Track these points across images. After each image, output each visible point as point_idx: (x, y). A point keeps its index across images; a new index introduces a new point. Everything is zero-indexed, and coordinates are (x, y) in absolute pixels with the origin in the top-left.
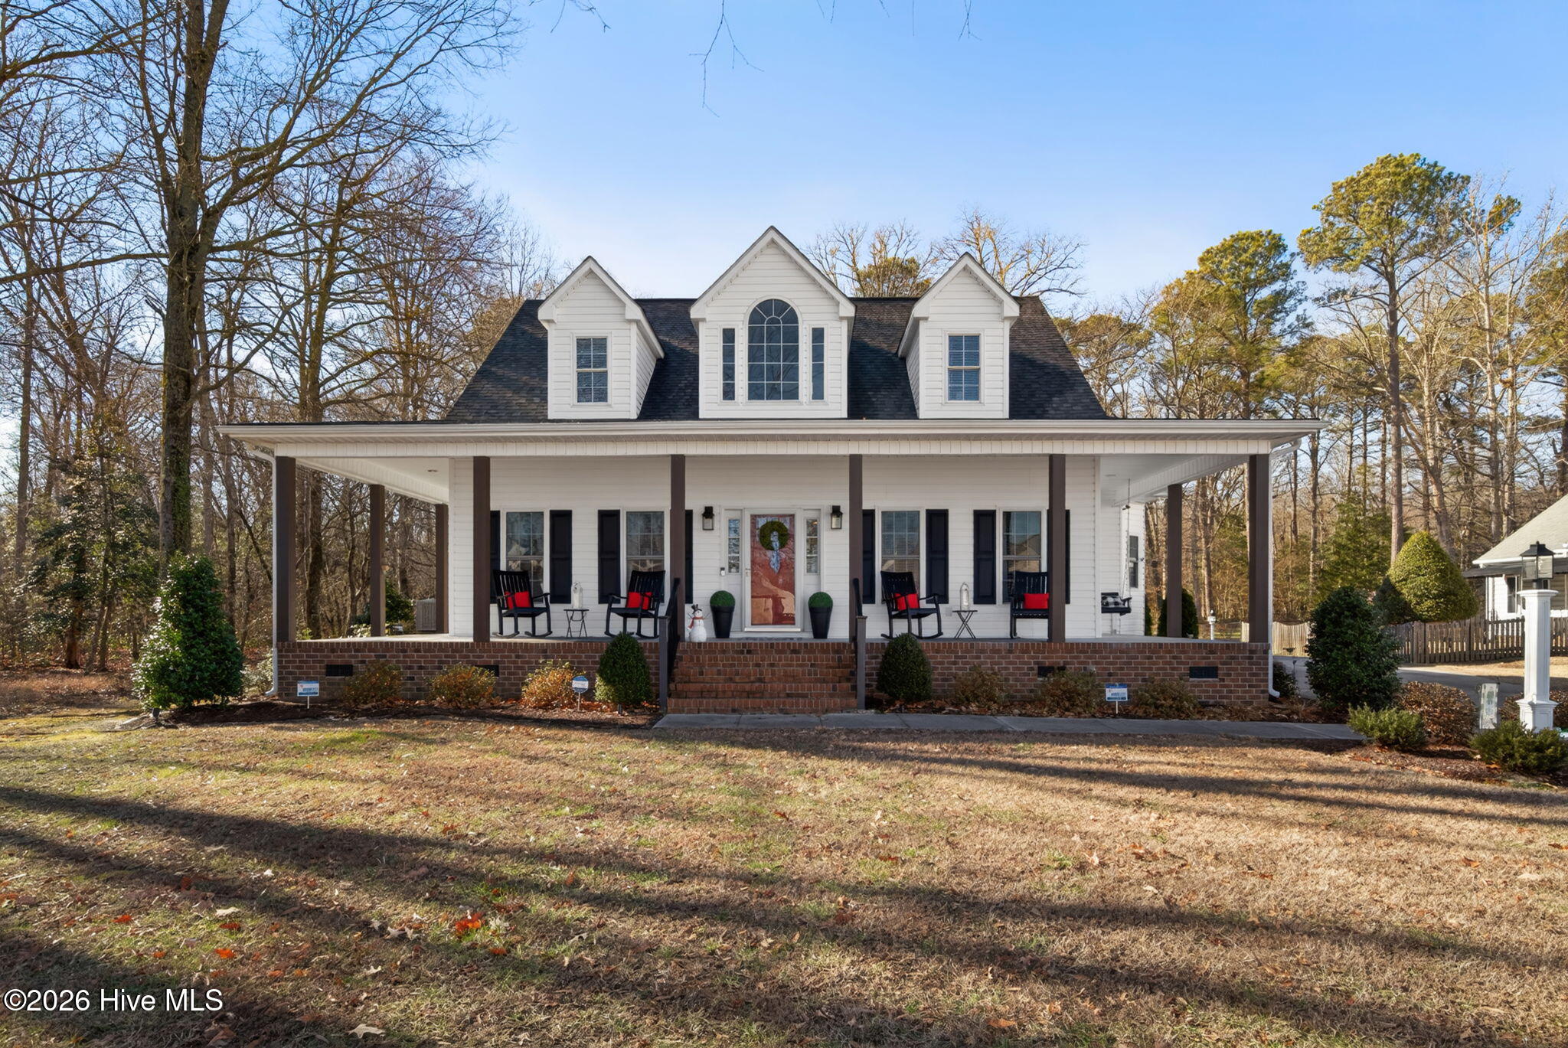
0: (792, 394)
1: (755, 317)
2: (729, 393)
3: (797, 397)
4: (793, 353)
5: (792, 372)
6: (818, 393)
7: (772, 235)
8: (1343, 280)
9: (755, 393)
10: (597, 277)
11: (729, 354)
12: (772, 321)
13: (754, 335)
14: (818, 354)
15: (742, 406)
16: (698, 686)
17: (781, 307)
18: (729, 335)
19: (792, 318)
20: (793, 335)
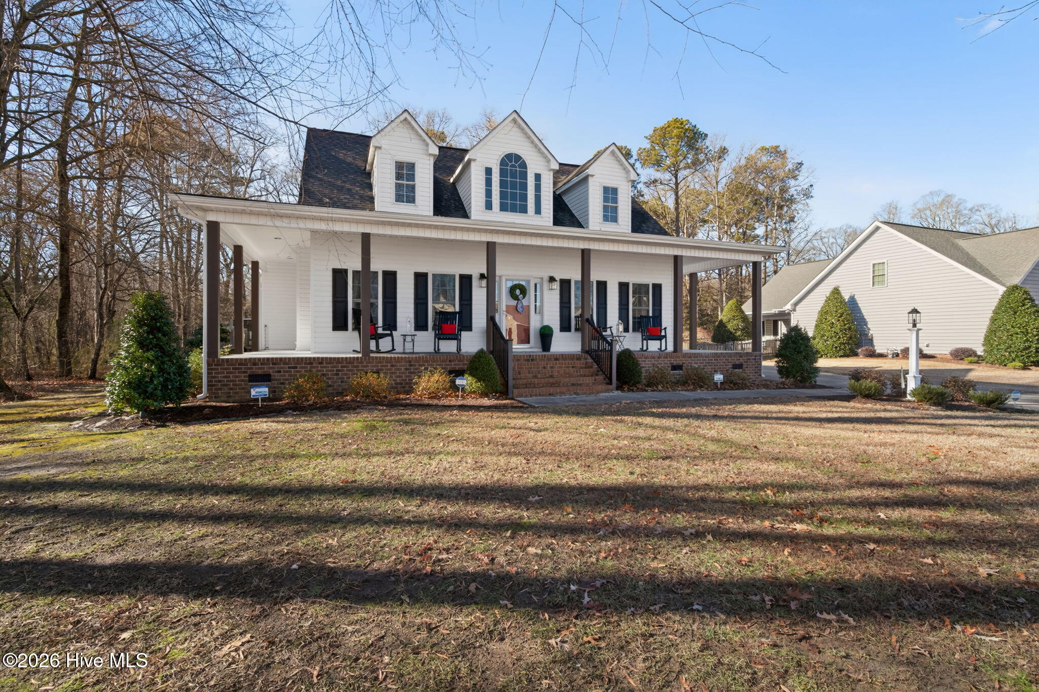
0: (524, 210)
1: (503, 163)
2: (489, 206)
3: (526, 212)
4: (524, 187)
5: (524, 198)
6: (538, 211)
7: (515, 115)
8: (658, 175)
9: (503, 208)
10: (409, 123)
11: (489, 182)
12: (512, 166)
13: (503, 173)
14: (538, 188)
15: (497, 216)
16: (525, 381)
17: (518, 158)
18: (489, 171)
19: (524, 165)
20: (524, 175)
